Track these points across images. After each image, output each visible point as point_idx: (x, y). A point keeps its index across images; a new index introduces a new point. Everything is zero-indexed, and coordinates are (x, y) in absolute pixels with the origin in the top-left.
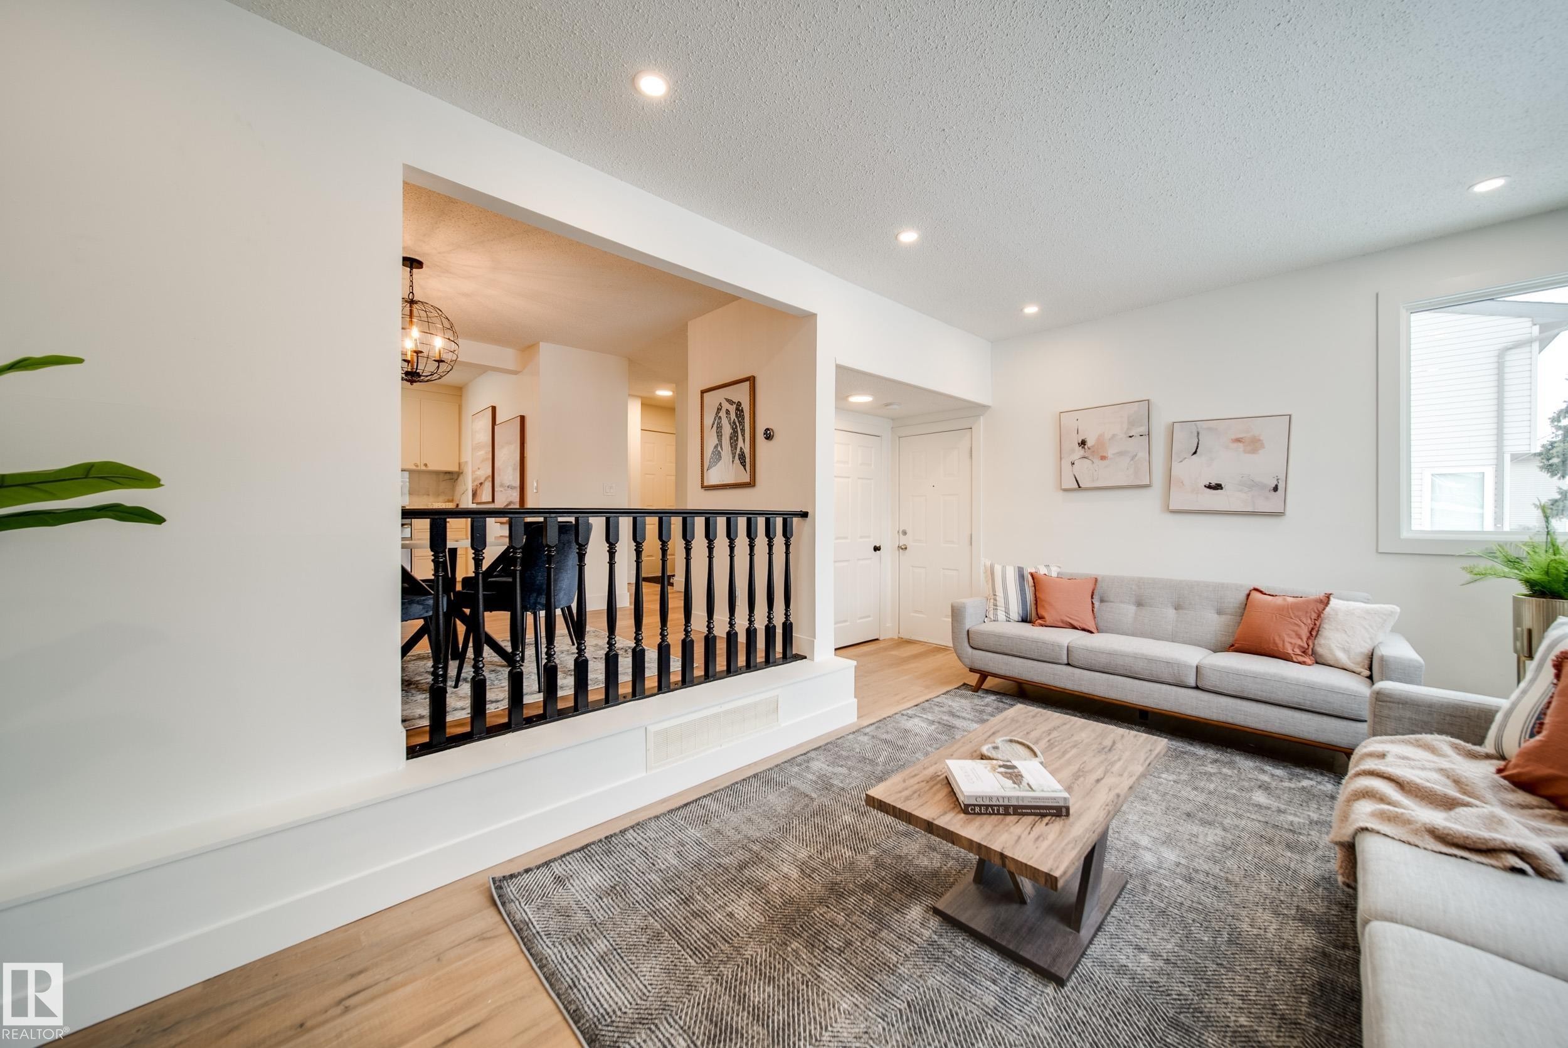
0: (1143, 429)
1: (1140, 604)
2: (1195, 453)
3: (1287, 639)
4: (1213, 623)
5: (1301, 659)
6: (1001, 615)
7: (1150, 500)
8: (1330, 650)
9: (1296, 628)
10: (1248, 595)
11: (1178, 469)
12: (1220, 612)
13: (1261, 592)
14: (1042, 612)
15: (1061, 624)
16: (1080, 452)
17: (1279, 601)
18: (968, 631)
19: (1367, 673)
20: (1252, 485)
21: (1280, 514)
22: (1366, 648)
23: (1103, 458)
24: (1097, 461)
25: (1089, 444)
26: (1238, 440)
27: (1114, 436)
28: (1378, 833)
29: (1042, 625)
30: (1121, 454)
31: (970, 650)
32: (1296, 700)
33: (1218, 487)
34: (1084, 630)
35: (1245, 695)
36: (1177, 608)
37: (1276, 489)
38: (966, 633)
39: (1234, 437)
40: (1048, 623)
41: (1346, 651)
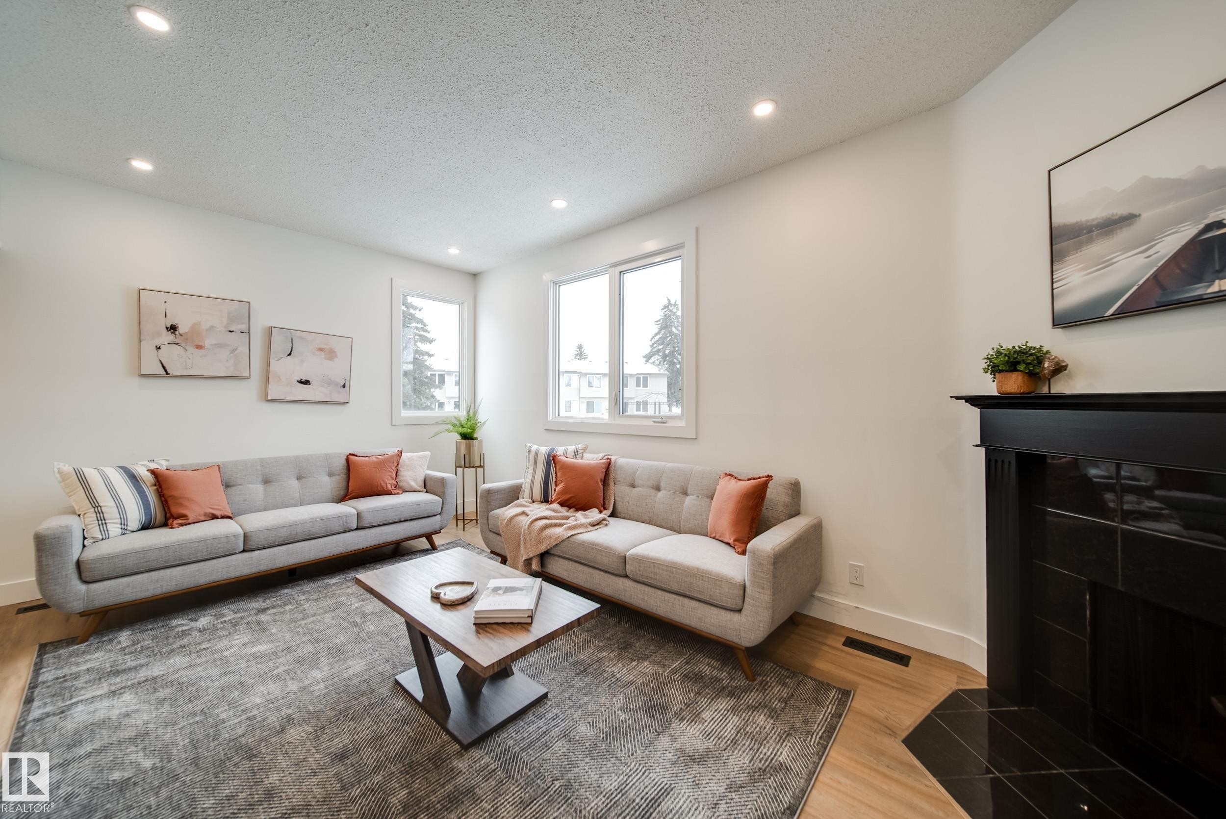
0: (244, 327)
1: (266, 482)
2: (290, 354)
3: (388, 482)
4: (330, 484)
5: (396, 491)
6: (114, 529)
7: (248, 391)
8: (408, 483)
9: (390, 474)
10: (347, 460)
11: (274, 365)
12: (330, 475)
13: (356, 456)
14: (175, 510)
15: (203, 518)
16: (169, 337)
17: (374, 459)
18: (78, 564)
19: (425, 490)
20: (328, 382)
21: (344, 403)
22: (422, 478)
23: (199, 347)
24: (191, 350)
25: (182, 329)
26: (321, 350)
27: (212, 327)
28: (578, 534)
29: (182, 525)
30: (220, 346)
31: (83, 588)
32: (412, 514)
33: (307, 382)
34: (223, 517)
35: (388, 522)
36: (299, 478)
37: (344, 386)
38: (74, 567)
39: (318, 347)
40: (190, 521)
41: (415, 480)
